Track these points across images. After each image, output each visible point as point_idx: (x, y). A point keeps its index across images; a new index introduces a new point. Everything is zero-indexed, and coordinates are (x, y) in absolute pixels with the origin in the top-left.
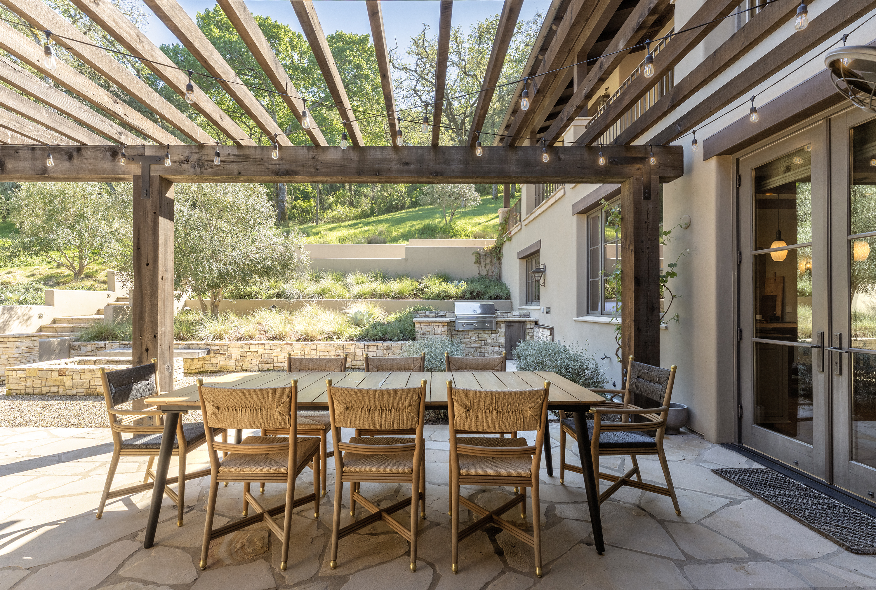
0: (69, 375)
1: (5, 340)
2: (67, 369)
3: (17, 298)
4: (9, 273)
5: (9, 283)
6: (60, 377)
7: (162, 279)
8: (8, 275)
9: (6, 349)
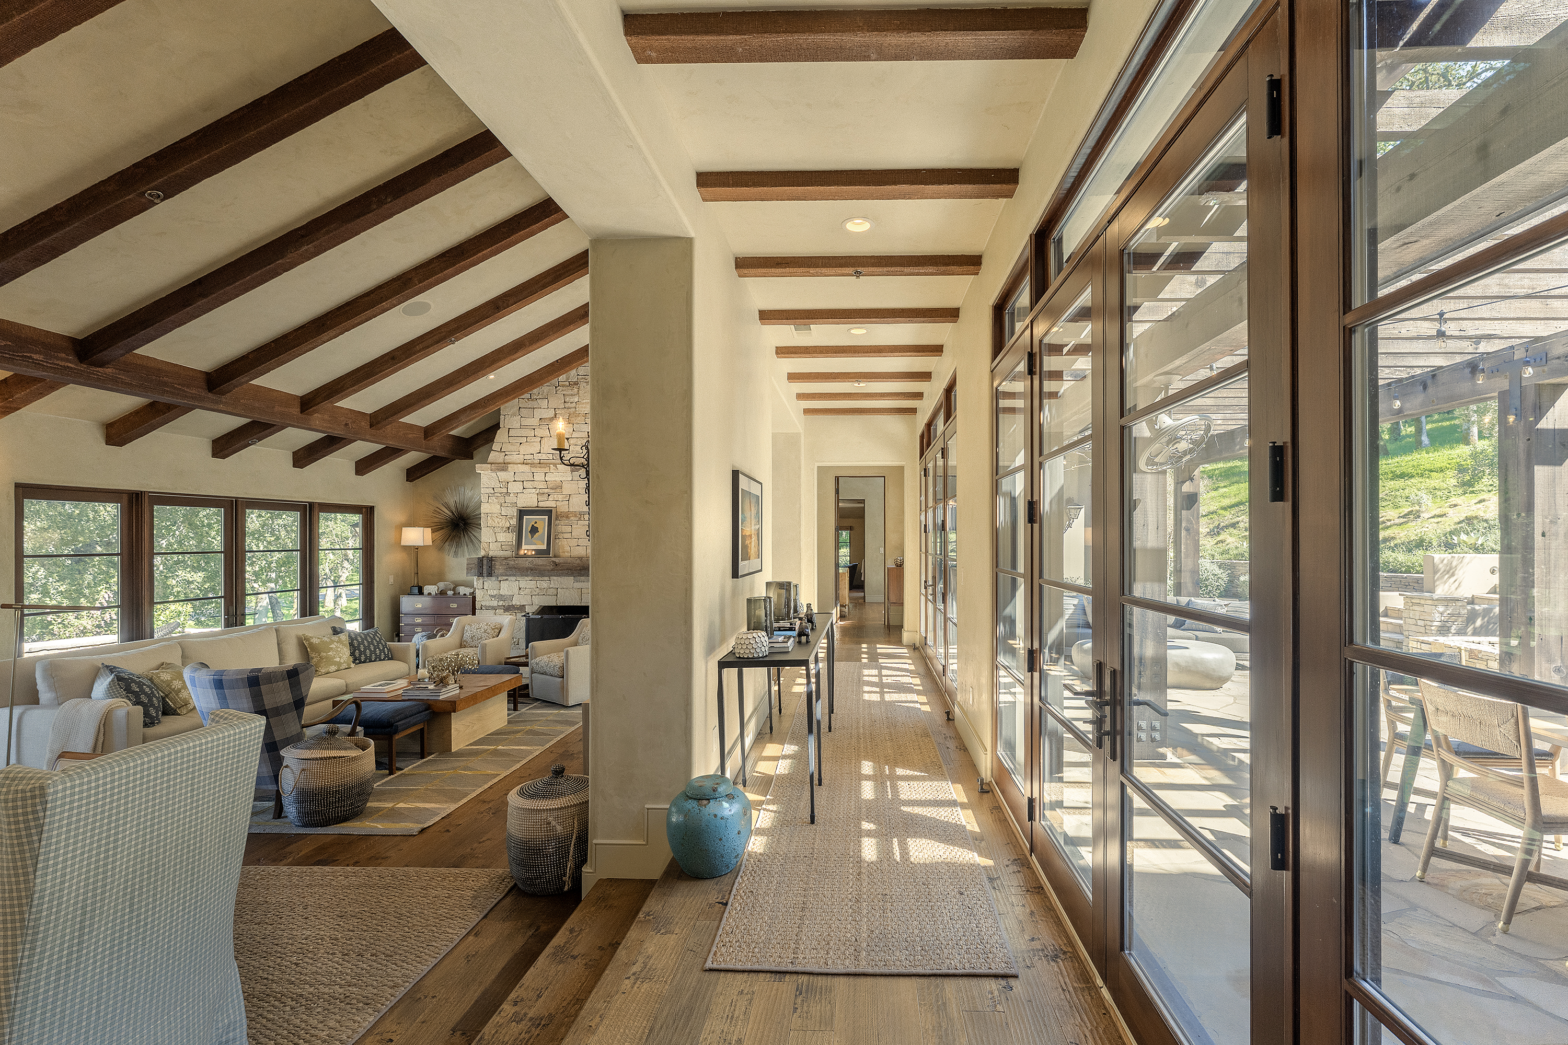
0: (1481, 659)
1: (1422, 602)
2: (1480, 652)
3: (1473, 542)
4: (1480, 502)
5: (1476, 517)
6: (1470, 660)
7: (1543, 535)
8: (1479, 506)
9: (1424, 614)
